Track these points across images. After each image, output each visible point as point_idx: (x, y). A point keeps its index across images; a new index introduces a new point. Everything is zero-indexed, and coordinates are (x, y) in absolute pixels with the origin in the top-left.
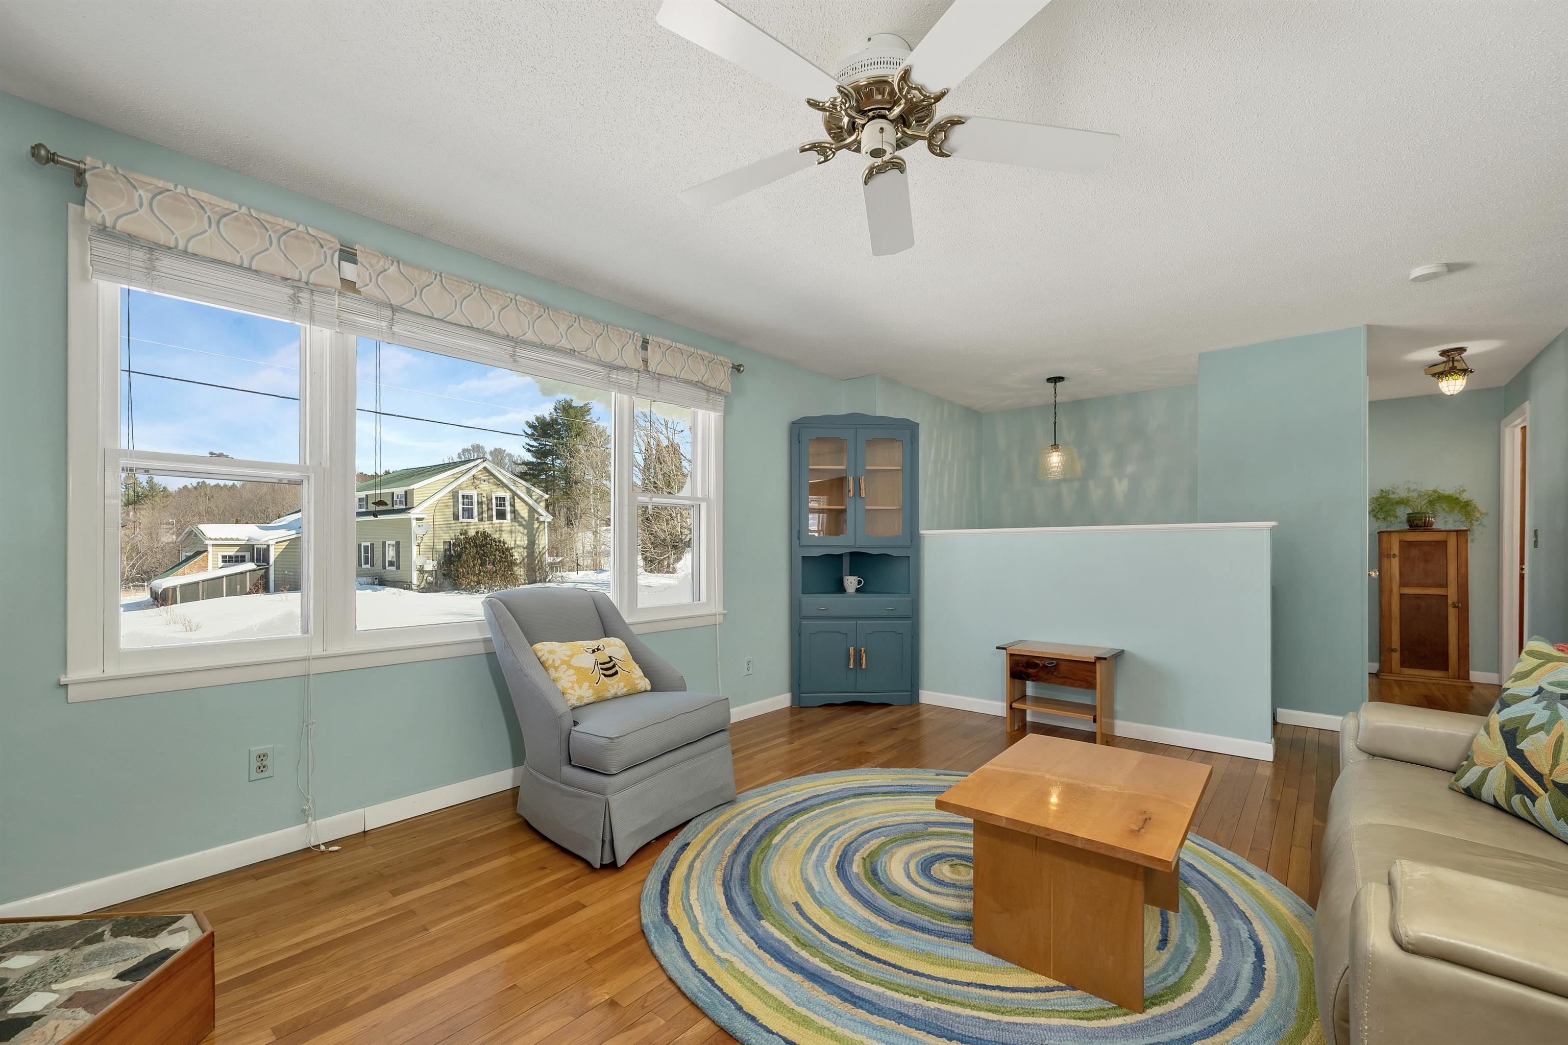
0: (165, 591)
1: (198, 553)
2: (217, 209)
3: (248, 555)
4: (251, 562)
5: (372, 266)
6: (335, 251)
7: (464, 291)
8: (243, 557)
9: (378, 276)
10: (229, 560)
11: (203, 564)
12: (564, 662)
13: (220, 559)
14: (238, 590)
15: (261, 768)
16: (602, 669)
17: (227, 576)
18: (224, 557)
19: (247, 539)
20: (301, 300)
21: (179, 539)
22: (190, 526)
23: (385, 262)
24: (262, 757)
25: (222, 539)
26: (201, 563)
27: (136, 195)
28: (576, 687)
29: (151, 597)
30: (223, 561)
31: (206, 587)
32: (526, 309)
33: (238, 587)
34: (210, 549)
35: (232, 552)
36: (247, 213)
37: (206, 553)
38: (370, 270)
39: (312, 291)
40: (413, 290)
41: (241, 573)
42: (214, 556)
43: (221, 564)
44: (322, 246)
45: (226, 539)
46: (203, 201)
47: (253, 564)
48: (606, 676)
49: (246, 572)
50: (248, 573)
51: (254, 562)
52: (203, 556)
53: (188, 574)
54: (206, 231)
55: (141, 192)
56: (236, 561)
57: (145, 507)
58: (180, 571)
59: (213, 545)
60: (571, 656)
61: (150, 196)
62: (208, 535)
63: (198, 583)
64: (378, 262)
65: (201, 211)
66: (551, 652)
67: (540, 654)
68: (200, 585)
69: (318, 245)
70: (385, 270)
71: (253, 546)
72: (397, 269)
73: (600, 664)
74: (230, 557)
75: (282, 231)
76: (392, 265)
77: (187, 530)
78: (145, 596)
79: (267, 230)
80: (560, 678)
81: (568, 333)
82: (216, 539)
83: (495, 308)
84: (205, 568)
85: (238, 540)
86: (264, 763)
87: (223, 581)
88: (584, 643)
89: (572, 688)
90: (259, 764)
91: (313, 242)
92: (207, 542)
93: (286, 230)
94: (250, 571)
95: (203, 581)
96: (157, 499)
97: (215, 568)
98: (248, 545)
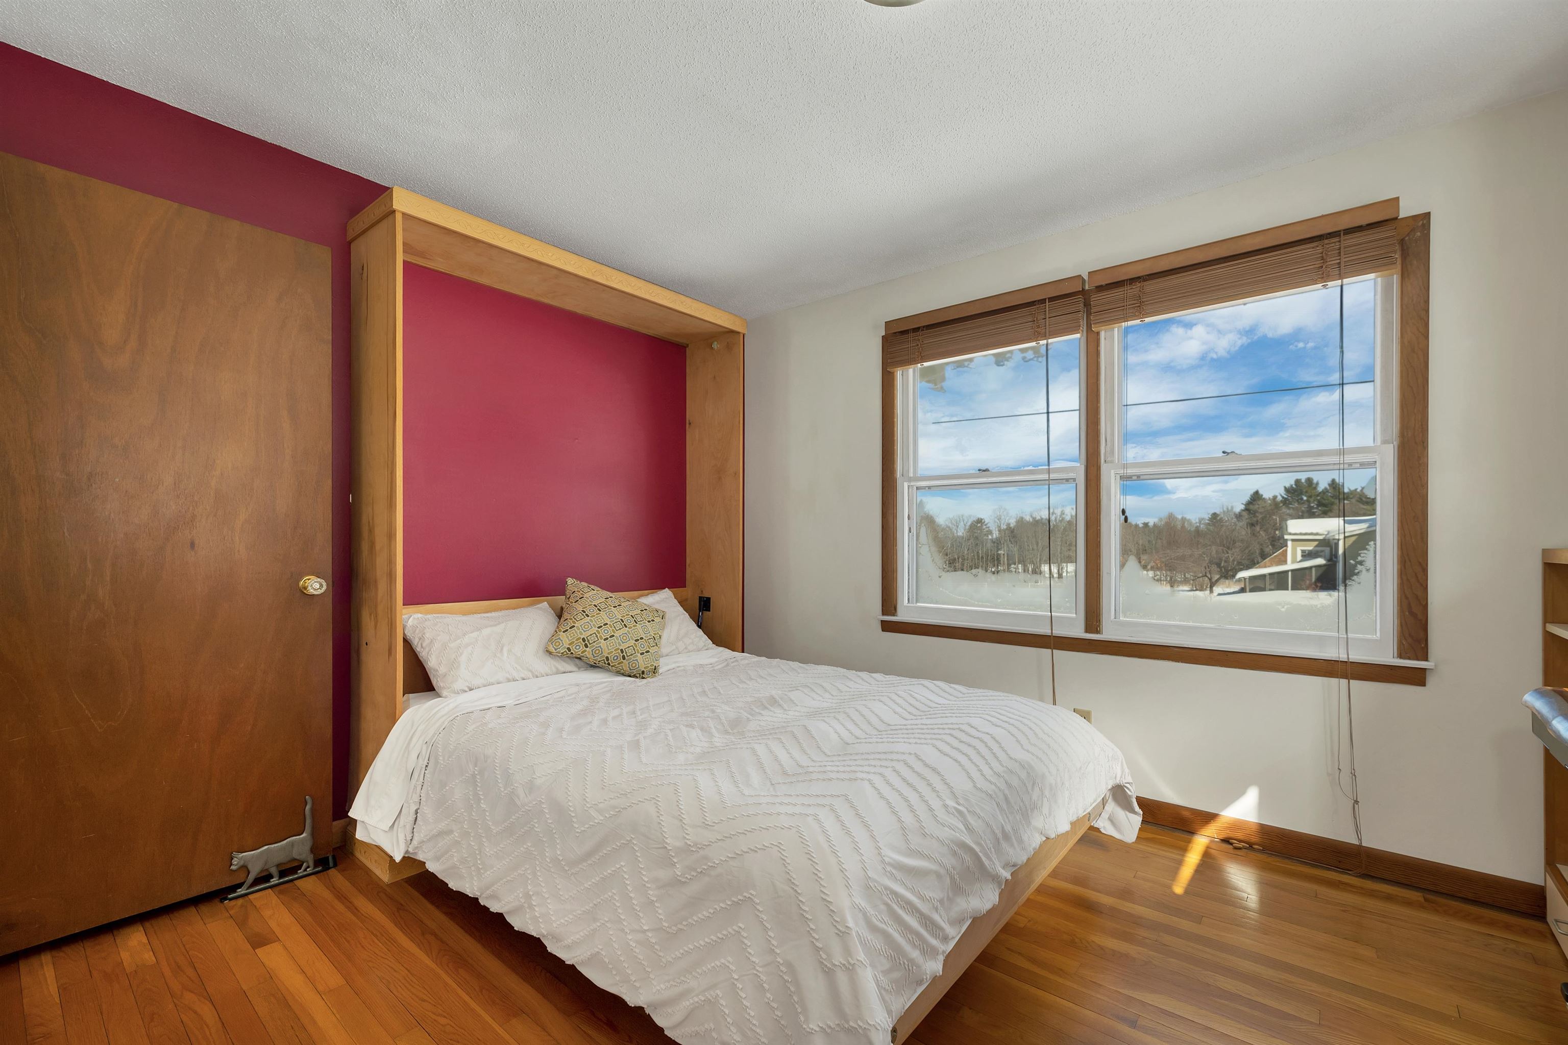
1: (1279, 547)
3: (1321, 550)
4: (1322, 556)
8: (1323, 552)
10: (1307, 555)
11: (1283, 558)
13: (1300, 552)
17: (1297, 570)
18: (1303, 551)
25: (1303, 534)
26: (1280, 556)
30: (1302, 555)
31: (1274, 579)
34: (1290, 543)
35: (1310, 547)
37: (1285, 548)
41: (1310, 568)
42: (1293, 551)
43: (1300, 558)
45: (1307, 534)
47: (1323, 559)
49: (1314, 567)
51: (1324, 557)
52: (1283, 551)
56: (1315, 557)
59: (1293, 540)
62: (1290, 530)
71: (1328, 540)
74: (1308, 552)
82: (1297, 534)
84: (1284, 561)
85: (1317, 534)
87: (1293, 574)
92: (1287, 537)
94: (1319, 566)
95: (1279, 574)
97: (1294, 561)
98: (1324, 540)
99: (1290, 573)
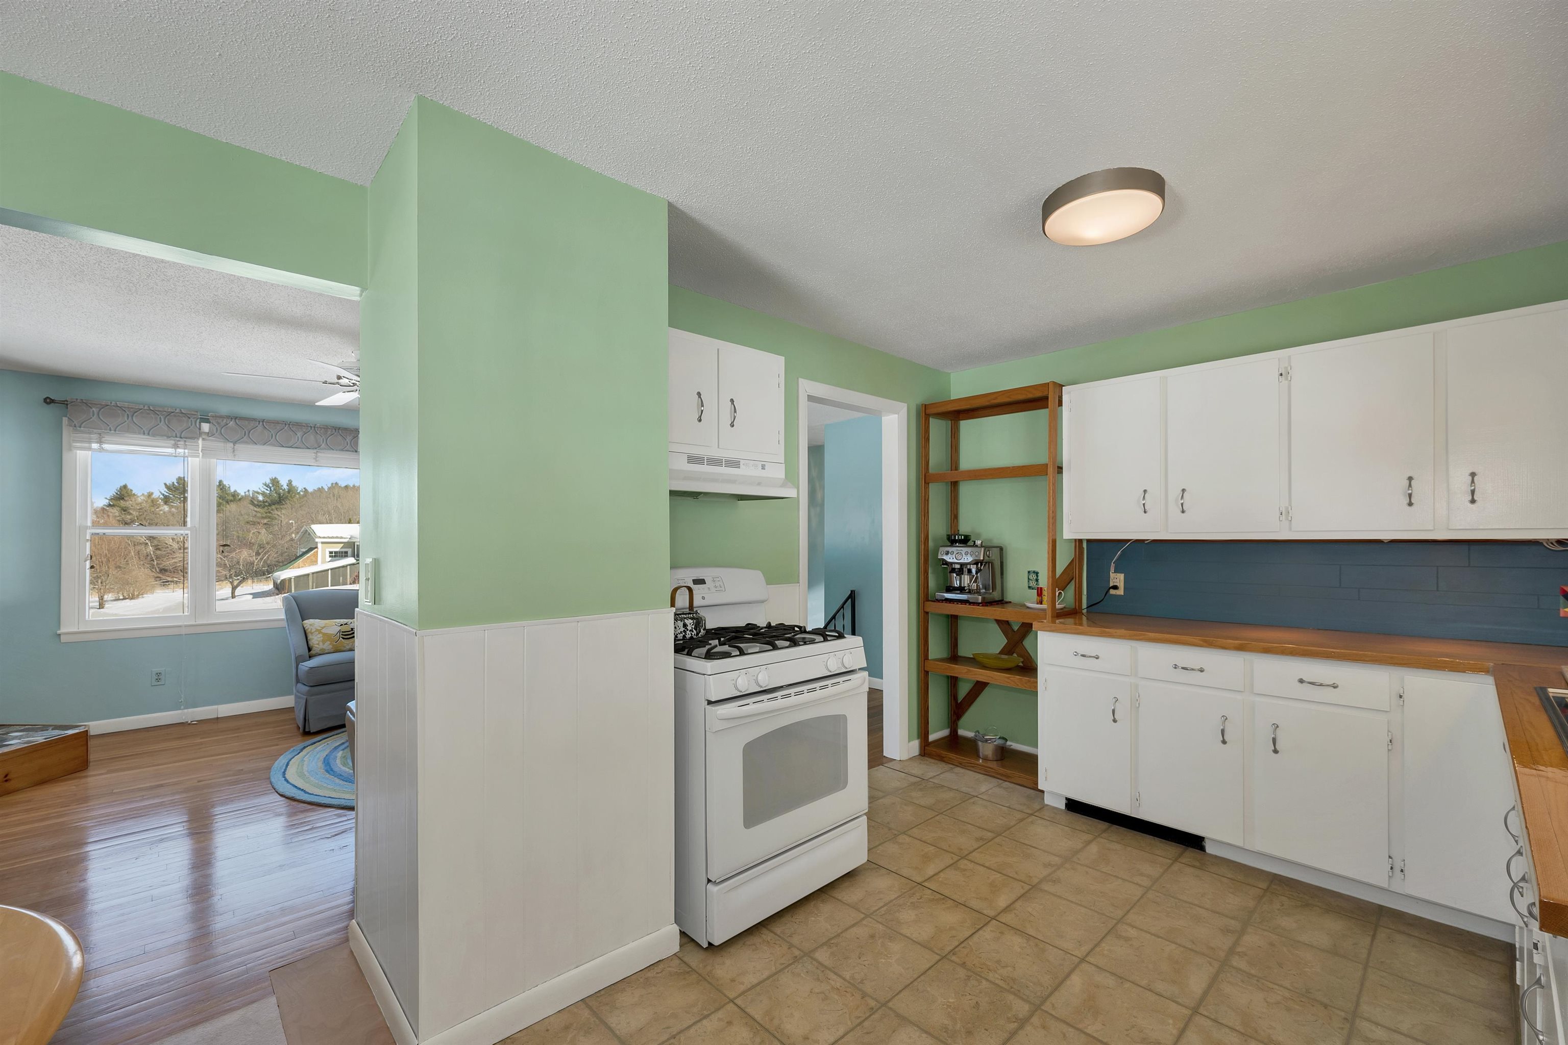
0: (283, 581)
1: (311, 549)
2: (132, 410)
3: (350, 551)
4: (352, 557)
5: (218, 423)
6: (198, 419)
7: (278, 428)
8: (346, 552)
9: (221, 429)
10: (335, 555)
11: (314, 559)
12: (317, 630)
13: (328, 554)
14: (341, 581)
15: (158, 680)
16: (342, 635)
17: (331, 569)
18: (331, 553)
19: (349, 537)
20: (179, 445)
21: (297, 538)
22: (305, 527)
23: (227, 421)
24: (158, 674)
25: (329, 538)
26: (312, 557)
27: (91, 410)
28: (321, 644)
29: (274, 587)
30: (330, 556)
31: (315, 578)
32: (322, 432)
33: (341, 578)
34: (320, 545)
35: (337, 548)
36: (148, 408)
37: (316, 550)
38: (217, 426)
39: (185, 441)
40: (244, 432)
41: (343, 567)
42: (323, 552)
43: (329, 559)
44: (189, 418)
45: (332, 538)
46: (124, 407)
47: (353, 558)
48: (343, 638)
49: (347, 566)
50: (348, 567)
51: (354, 557)
52: (314, 552)
53: (302, 567)
54: (126, 421)
55: (94, 409)
56: (342, 556)
57: (285, 506)
58: (296, 565)
59: (322, 543)
60: (323, 628)
61: (98, 410)
62: (318, 534)
63: (308, 575)
64: (223, 421)
65: (124, 412)
66: (311, 625)
67: (305, 626)
68: (310, 577)
69: (187, 418)
70: (227, 424)
71: (354, 543)
72: (235, 423)
73: (342, 632)
74: (335, 552)
75: (166, 414)
76: (231, 421)
77: (303, 530)
78: (269, 586)
79: (158, 415)
80: (313, 639)
81: (352, 442)
82: (324, 538)
83: (299, 434)
84: (315, 562)
85: (341, 538)
86: (160, 677)
87: (328, 573)
88: (338, 620)
89: (318, 644)
90: (156, 678)
91: (184, 417)
92: (317, 540)
93: (169, 413)
94: (350, 565)
95: (313, 573)
96: (295, 499)
97: (324, 562)
98: (348, 542)
99: (330, 571)
